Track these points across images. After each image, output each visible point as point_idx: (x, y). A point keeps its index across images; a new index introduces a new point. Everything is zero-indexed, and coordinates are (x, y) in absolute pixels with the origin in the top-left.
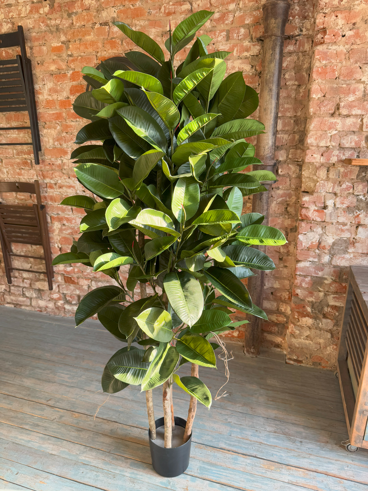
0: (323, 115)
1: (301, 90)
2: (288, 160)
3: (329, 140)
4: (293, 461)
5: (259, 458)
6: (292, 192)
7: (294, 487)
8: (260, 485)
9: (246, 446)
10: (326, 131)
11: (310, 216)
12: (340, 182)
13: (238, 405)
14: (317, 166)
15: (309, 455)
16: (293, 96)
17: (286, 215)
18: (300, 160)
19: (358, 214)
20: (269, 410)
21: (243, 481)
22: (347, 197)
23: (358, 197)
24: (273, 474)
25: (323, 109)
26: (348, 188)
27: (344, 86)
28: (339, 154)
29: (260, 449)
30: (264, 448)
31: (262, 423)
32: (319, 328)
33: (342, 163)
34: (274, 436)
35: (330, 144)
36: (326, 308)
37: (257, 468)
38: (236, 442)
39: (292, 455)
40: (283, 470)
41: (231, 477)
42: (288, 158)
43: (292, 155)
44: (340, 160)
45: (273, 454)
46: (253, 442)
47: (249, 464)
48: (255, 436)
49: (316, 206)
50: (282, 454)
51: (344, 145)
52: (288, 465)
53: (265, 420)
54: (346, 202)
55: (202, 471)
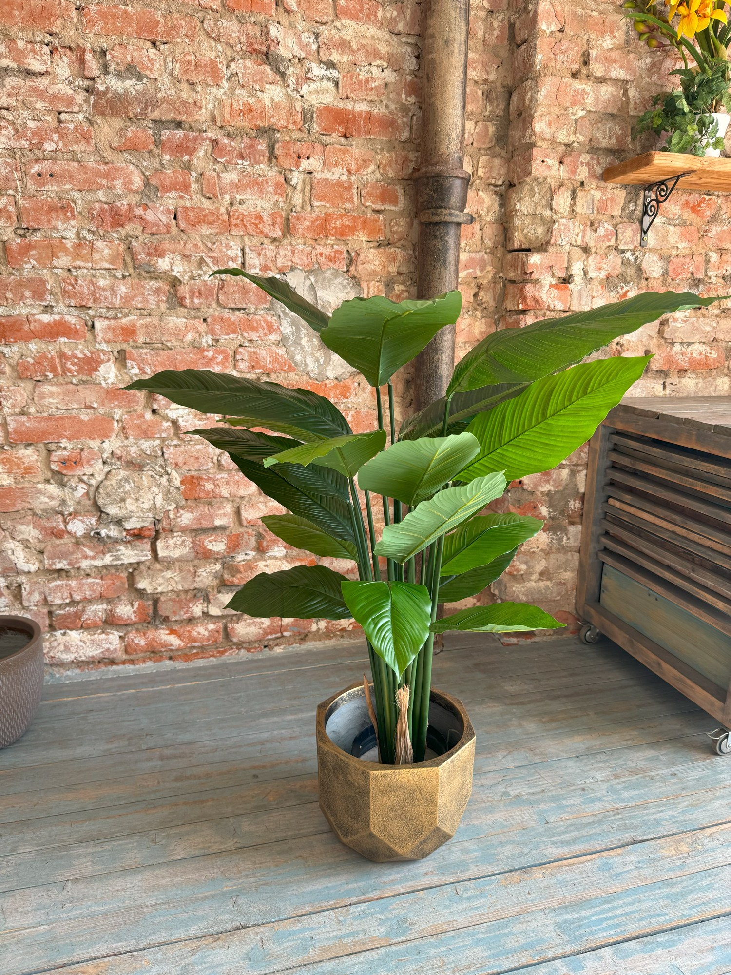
0: (561, 73)
1: (495, 24)
2: (478, 182)
3: (572, 128)
5: (643, 841)
6: (486, 256)
10: (566, 109)
11: (545, 299)
12: (592, 224)
14: (553, 187)
15: (711, 793)
16: (480, 33)
17: (476, 309)
18: (500, 182)
19: (624, 290)
20: (564, 741)
22: (606, 255)
23: (622, 255)
24: (697, 859)
25: (560, 57)
26: (608, 235)
27: (595, 14)
28: (591, 162)
29: (627, 822)
30: (631, 817)
31: (578, 771)
32: (562, 549)
33: (597, 181)
34: (623, 785)
35: (574, 139)
36: (572, 502)
37: (661, 863)
38: (570, 832)
39: (687, 807)
40: (705, 842)
41: (637, 911)
42: (476, 177)
43: (483, 170)
44: (592, 175)
45: (655, 820)
46: (601, 816)
47: (639, 863)
48: (592, 801)
49: (553, 275)
50: (671, 813)
51: (599, 142)
52: (703, 828)
53: (576, 762)
54: (605, 266)
55: (570, 932)
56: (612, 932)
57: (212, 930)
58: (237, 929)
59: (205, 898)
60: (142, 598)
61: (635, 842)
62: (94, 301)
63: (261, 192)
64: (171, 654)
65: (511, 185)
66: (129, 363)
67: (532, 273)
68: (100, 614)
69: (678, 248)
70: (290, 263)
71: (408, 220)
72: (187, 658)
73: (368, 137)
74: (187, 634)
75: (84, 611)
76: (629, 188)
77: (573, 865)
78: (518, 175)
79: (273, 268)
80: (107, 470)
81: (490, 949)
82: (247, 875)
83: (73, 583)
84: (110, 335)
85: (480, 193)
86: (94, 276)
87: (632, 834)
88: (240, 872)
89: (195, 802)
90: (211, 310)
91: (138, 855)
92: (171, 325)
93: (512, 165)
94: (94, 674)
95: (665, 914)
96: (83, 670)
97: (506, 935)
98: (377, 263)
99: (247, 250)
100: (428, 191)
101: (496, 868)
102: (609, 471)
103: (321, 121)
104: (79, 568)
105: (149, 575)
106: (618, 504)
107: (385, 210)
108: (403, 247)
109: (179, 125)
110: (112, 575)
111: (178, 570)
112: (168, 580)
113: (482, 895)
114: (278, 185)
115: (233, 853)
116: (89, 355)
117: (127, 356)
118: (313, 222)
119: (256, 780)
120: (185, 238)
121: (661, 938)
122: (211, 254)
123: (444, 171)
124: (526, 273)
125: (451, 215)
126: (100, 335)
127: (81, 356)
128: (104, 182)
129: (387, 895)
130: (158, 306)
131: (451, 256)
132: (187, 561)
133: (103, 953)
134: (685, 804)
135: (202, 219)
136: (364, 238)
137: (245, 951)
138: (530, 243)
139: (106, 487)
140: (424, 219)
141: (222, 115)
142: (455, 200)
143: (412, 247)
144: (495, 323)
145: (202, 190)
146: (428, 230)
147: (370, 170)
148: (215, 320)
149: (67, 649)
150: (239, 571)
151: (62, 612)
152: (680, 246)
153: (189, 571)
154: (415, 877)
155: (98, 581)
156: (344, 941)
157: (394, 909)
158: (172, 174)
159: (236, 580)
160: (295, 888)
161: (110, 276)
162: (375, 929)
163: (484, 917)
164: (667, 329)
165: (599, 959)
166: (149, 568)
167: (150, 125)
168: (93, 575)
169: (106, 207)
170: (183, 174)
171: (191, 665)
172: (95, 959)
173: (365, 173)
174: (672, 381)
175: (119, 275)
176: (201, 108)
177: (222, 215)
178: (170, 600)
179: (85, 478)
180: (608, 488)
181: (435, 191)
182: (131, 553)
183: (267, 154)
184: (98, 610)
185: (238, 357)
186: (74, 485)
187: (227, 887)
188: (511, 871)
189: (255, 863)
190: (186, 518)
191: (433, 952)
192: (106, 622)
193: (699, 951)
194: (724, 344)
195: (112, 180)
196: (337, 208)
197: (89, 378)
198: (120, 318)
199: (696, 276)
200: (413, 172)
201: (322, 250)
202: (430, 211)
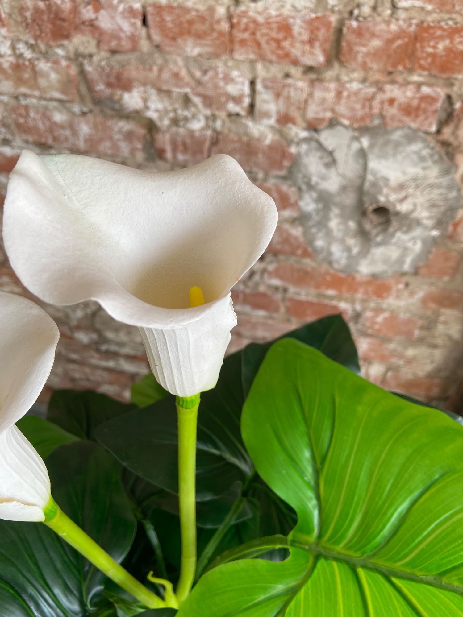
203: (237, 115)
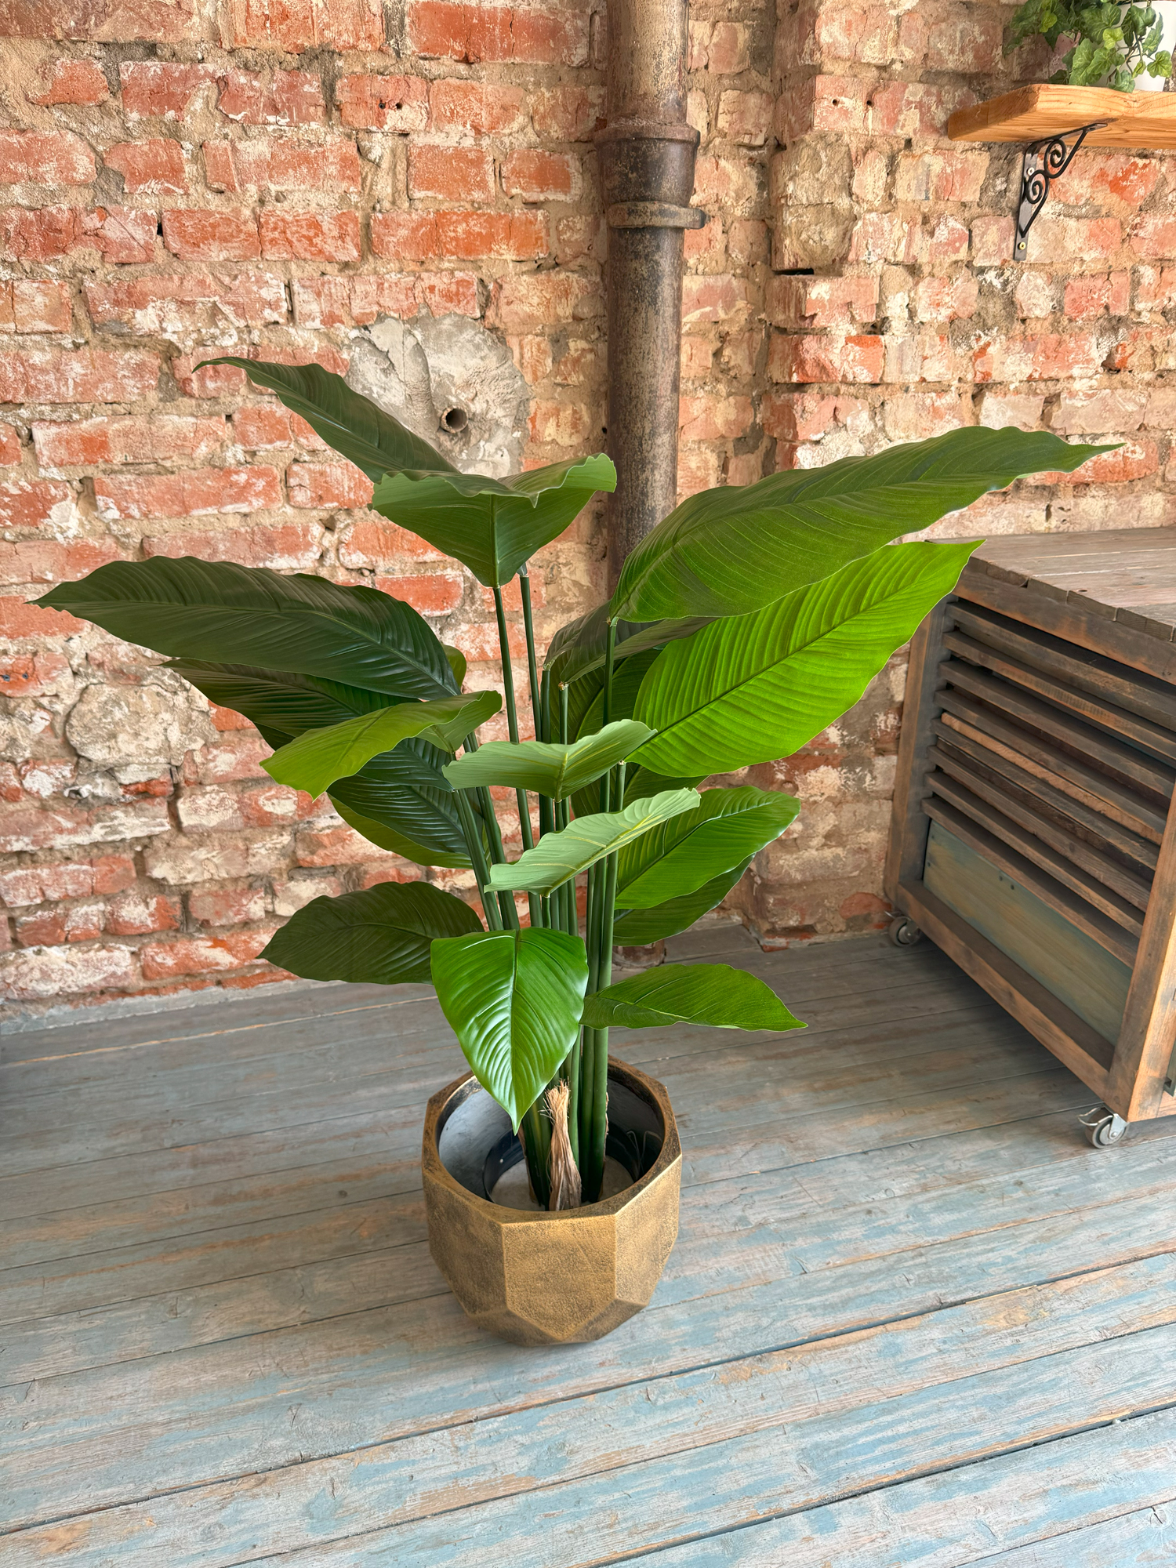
2: (717, 141)
3: (891, 35)
4: (1054, 1260)
5: (955, 1304)
6: (735, 282)
7: (1130, 1345)
8: (1038, 1398)
9: (884, 1285)
11: (837, 364)
12: (926, 220)
13: (738, 1150)
14: (853, 151)
15: (1076, 1216)
17: (717, 380)
18: (759, 141)
19: (982, 343)
20: (846, 1124)
21: (982, 1418)
22: (950, 277)
23: (980, 278)
24: (1039, 1334)
26: (955, 241)
28: (925, 99)
29: (933, 1269)
30: (940, 1261)
31: (864, 1179)
32: (864, 796)
33: (935, 136)
34: (933, 1204)
35: (894, 56)
36: (882, 717)
37: (980, 1342)
38: (842, 1287)
39: (1034, 1241)
40: (1056, 1304)
41: (933, 1427)
42: (714, 132)
43: (728, 117)
44: (928, 126)
45: (979, 1266)
46: (892, 1259)
47: (945, 1342)
48: (881, 1232)
49: (853, 320)
50: (1008, 1252)
51: (942, 61)
52: (1054, 1281)
53: (861, 1162)
54: (947, 299)
55: (821, 1465)
56: (888, 1465)
57: (256, 1465)
58: (295, 1463)
59: (248, 1410)
60: (162, 892)
61: (942, 1306)
62: (27, 392)
63: (315, 176)
64: (219, 977)
65: (780, 147)
66: (101, 500)
67: (813, 316)
68: (95, 919)
69: (1082, 260)
70: (375, 308)
71: (590, 219)
72: (245, 982)
73: (509, 60)
74: (242, 946)
75: (67, 916)
76: (996, 148)
77: (837, 1346)
78: (791, 129)
79: (345, 318)
80: (80, 685)
81: (691, 1495)
82: (316, 1370)
83: (44, 873)
84: (62, 452)
85: (723, 163)
86: (22, 347)
87: (939, 1291)
88: (306, 1364)
89: (243, 1242)
90: (239, 399)
91: (148, 1336)
92: (169, 428)
93: (781, 107)
94: (94, 1013)
95: (978, 1433)
96: (76, 1007)
97: (719, 1471)
98: (535, 301)
99: (296, 287)
100: (619, 168)
101: (715, 1353)
102: (944, 667)
103: (420, 32)
104: (51, 849)
105: (169, 856)
106: (957, 724)
107: (546, 201)
108: (583, 270)
109: (151, 50)
110: (107, 857)
111: (217, 847)
112: (201, 863)
113: (688, 1401)
114: (345, 162)
115: (297, 1332)
116: (29, 489)
117: (97, 488)
118: (415, 230)
119: (343, 1201)
120: (181, 269)
121: (966, 1475)
122: (231, 297)
123: (648, 129)
124: (804, 318)
125: (662, 213)
126: (45, 452)
127: (15, 491)
128: (21, 168)
129: (536, 1402)
130: (143, 395)
131: (666, 291)
132: (233, 831)
133: (83, 1506)
134: (1031, 1236)
135: (209, 232)
136: (510, 256)
137: (304, 1500)
138: (812, 259)
139: (82, 716)
140: (616, 221)
141: (231, 25)
142: (669, 184)
143: (599, 270)
144: (752, 403)
145: (205, 177)
146: (623, 242)
147: (515, 126)
148: (246, 416)
149: (46, 976)
150: (321, 845)
151: (31, 919)
152: (1086, 257)
153: (236, 848)
154: (583, 1371)
155: (85, 867)
156: (462, 1482)
157: (546, 1427)
158: (146, 148)
159: (317, 860)
160: (391, 1390)
161: (51, 345)
162: (513, 1462)
163: (688, 1440)
164: (1057, 412)
165: (862, 1511)
166: (168, 845)
167: (97, 54)
168: (76, 858)
169: (31, 215)
170: (167, 148)
171: (253, 993)
172: (70, 1516)
173: (507, 131)
174: (1062, 503)
175: (67, 342)
176: (190, 14)
177: (245, 223)
178: (210, 893)
179: (45, 701)
180: (941, 696)
181: (634, 169)
182: (136, 821)
183: (322, 102)
184: (90, 913)
185: (293, 482)
186: (27, 713)
187: (286, 1389)
188: (737, 1359)
189: (330, 1348)
190: (224, 762)
191: (600, 1500)
192: (105, 931)
193: (1024, 1497)
194: (1159, 435)
195: (37, 163)
196: (458, 200)
197: (34, 530)
198: (78, 422)
199: (1113, 312)
200: (596, 129)
201: (434, 280)
202: (624, 206)
203: (276, 323)
